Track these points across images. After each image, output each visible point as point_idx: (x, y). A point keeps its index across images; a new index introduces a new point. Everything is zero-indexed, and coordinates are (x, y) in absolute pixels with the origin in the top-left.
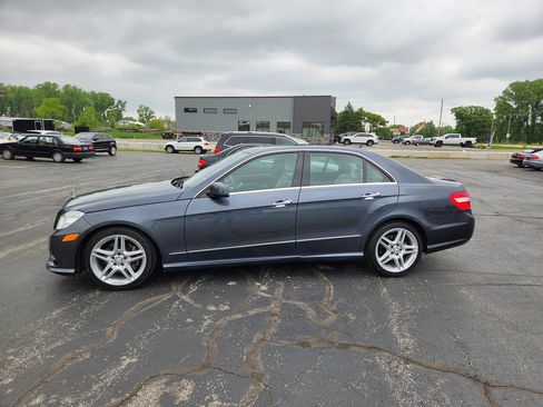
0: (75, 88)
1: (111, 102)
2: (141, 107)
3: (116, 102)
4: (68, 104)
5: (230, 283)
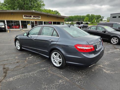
0: (93, 15)
1: (100, 17)
2: (108, 17)
3: (102, 17)
4: (91, 18)
5: (30, 55)
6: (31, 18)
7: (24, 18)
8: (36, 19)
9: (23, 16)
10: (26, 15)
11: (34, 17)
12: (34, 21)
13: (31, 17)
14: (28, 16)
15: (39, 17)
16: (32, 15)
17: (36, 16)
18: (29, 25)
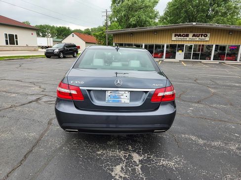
6: (188, 39)
7: (174, 38)
8: (197, 40)
9: (173, 35)
10: (178, 34)
11: (194, 36)
12: (193, 44)
13: (187, 36)
14: (182, 34)
15: (206, 36)
16: (191, 32)
17: (198, 34)
18: (180, 52)
